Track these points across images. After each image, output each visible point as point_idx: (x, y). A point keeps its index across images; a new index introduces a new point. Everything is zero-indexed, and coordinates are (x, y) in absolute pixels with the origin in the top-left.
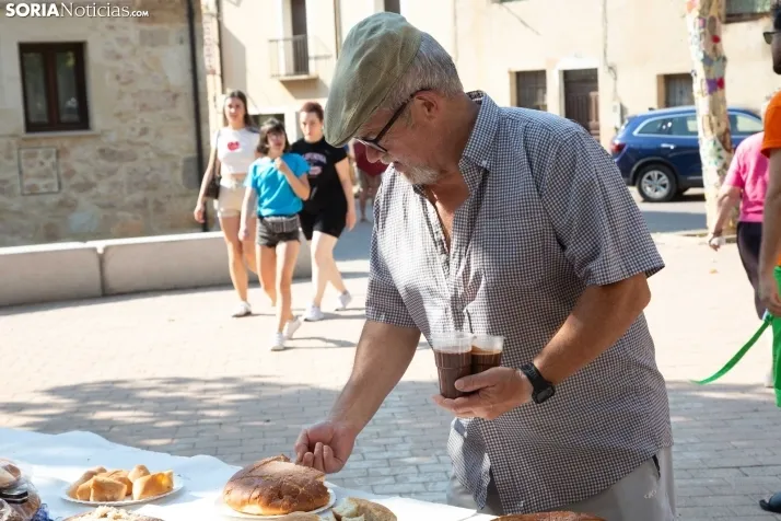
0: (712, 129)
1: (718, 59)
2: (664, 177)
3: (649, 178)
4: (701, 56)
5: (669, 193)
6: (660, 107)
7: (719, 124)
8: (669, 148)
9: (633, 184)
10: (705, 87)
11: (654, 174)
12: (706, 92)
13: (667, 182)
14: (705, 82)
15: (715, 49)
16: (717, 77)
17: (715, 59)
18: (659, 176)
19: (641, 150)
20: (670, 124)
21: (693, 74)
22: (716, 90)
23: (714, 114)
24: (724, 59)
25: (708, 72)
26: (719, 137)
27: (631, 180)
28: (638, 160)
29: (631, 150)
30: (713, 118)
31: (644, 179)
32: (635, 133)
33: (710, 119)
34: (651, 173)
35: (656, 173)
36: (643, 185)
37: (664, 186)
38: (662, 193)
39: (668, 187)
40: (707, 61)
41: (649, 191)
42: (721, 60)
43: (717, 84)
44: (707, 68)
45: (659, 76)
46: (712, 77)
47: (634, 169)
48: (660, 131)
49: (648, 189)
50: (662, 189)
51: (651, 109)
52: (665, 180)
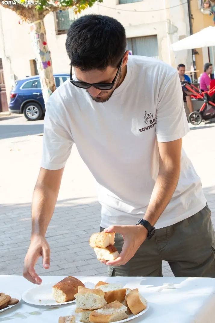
0: (47, 85)
1: (47, 53)
2: (36, 108)
3: (29, 109)
4: (39, 51)
5: (39, 116)
6: (32, 75)
7: (50, 83)
8: (37, 95)
9: (22, 113)
10: (42, 66)
11: (31, 107)
12: (43, 68)
13: (37, 110)
14: (42, 63)
15: (44, 48)
16: (47, 60)
17: (45, 52)
18: (34, 108)
19: (24, 96)
20: (36, 83)
21: (36, 60)
22: (47, 67)
23: (47, 78)
24: (49, 52)
25: (43, 58)
26: (50, 88)
27: (21, 110)
28: (23, 101)
29: (20, 97)
30: (47, 80)
31: (27, 110)
32: (21, 88)
33: (46, 80)
34: (30, 107)
35: (32, 107)
36: (27, 113)
37: (36, 112)
38: (36, 116)
39: (38, 113)
40: (42, 53)
41: (30, 116)
42: (48, 53)
43: (47, 64)
44: (42, 57)
45: (30, 61)
46: (45, 61)
47: (22, 105)
48: (32, 87)
49: (29, 114)
50: (35, 114)
51: (27, 76)
52: (36, 109)
